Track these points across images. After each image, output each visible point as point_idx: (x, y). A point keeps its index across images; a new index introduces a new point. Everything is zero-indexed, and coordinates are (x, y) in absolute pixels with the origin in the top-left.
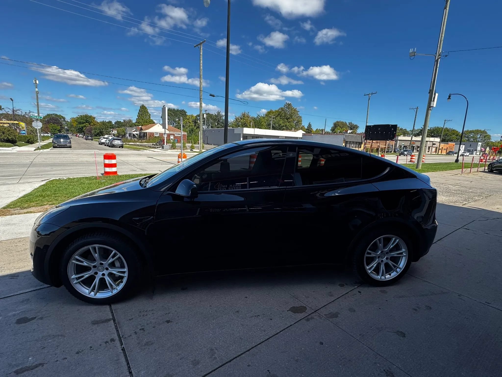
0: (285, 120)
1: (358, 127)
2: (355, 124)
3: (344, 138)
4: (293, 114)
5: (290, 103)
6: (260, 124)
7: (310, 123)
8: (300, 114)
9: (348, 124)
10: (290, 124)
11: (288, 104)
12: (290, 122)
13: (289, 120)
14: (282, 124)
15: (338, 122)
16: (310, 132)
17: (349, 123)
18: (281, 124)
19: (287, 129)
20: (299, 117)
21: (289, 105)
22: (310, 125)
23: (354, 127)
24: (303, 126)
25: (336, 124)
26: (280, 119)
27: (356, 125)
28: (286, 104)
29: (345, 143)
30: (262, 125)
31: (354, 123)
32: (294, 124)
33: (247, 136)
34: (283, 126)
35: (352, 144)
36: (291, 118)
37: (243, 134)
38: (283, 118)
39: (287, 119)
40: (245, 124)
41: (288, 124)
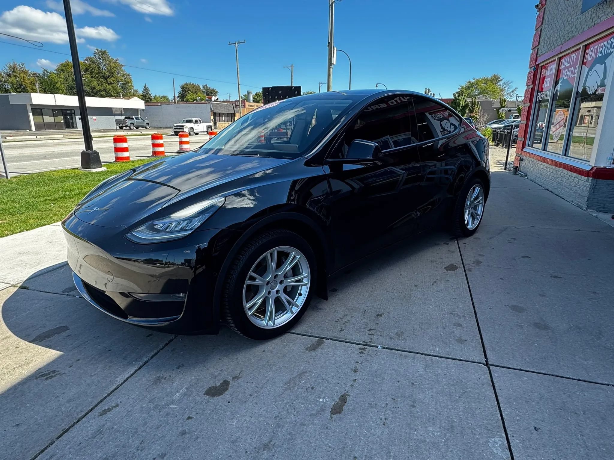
0: (102, 79)
1: (217, 92)
2: (211, 88)
3: (211, 108)
4: (115, 69)
5: (105, 51)
6: (54, 86)
7: (146, 85)
8: (126, 70)
9: (202, 88)
10: (113, 87)
11: (101, 51)
12: (111, 84)
13: (108, 79)
14: (98, 88)
15: (186, 84)
16: (149, 100)
17: (204, 87)
18: (94, 88)
19: (109, 96)
20: (125, 75)
21: (103, 53)
22: (146, 90)
23: (211, 93)
24: (136, 91)
25: (185, 88)
26: (92, 77)
27: (214, 90)
28: (97, 51)
29: (213, 115)
30: (58, 88)
31: (211, 86)
32: (119, 86)
33: (41, 109)
34: (100, 91)
35: (222, 117)
36: (113, 76)
37: (32, 105)
38: (97, 76)
39: (106, 78)
40: (21, 85)
41: (108, 87)
